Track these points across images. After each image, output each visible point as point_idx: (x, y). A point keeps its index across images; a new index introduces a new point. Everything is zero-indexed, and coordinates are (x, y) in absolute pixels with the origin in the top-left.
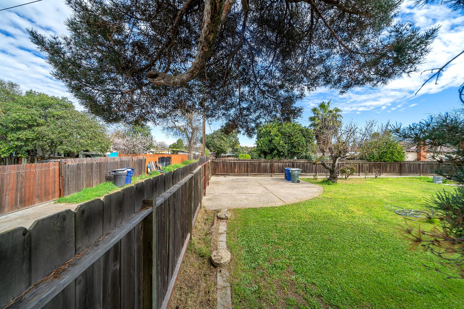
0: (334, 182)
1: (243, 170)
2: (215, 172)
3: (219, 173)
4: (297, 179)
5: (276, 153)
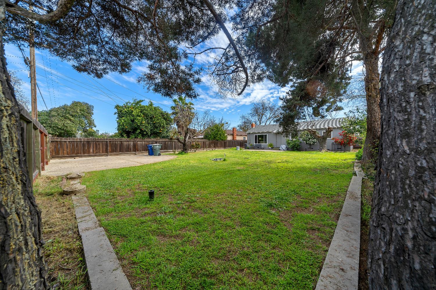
0: (186, 153)
1: (102, 150)
2: (57, 154)
3: (64, 154)
4: (159, 152)
5: (139, 132)
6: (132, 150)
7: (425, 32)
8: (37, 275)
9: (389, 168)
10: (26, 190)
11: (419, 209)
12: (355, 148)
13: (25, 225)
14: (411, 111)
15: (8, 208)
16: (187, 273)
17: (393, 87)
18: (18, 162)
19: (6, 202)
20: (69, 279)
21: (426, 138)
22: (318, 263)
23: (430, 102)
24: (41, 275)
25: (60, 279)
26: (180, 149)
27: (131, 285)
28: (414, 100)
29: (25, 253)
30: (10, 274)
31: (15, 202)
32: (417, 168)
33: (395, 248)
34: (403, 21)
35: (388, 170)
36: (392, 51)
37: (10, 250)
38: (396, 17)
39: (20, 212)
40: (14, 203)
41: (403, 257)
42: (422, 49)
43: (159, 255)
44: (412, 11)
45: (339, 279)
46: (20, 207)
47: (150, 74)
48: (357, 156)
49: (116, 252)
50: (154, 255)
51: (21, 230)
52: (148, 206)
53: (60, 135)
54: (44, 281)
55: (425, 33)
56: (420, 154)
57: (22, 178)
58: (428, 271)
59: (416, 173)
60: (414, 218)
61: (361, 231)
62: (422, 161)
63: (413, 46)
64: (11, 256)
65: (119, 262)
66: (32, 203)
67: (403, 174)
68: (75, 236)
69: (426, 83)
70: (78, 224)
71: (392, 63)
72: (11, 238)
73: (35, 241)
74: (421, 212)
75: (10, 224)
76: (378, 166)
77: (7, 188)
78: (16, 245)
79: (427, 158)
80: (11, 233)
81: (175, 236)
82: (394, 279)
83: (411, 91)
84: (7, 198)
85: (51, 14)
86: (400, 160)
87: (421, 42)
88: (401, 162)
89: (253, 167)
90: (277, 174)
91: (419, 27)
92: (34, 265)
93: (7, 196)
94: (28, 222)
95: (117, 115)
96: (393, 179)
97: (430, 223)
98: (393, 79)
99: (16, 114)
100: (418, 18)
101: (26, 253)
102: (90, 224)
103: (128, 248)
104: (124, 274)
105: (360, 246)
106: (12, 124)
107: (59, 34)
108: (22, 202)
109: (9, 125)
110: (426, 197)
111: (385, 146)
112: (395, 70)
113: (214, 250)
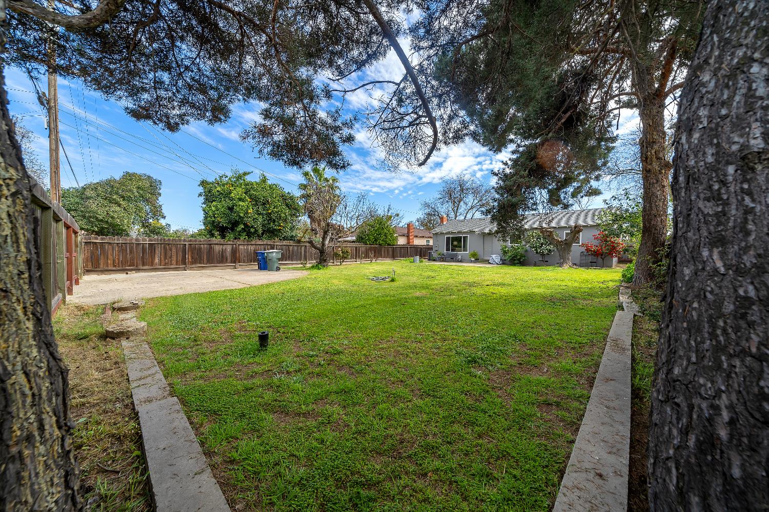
0: (324, 266)
1: (175, 259)
2: (95, 266)
3: (108, 266)
4: (276, 265)
5: (242, 228)
6: (229, 260)
7: (755, 58)
8: (60, 484)
9: (688, 299)
10: (41, 331)
11: (740, 372)
12: (621, 261)
13: (40, 395)
14: (728, 199)
15: (9, 362)
16: (326, 479)
17: (696, 156)
18: (27, 281)
19: (6, 353)
20: (115, 489)
21: (755, 247)
22: (557, 463)
23: (762, 183)
24: (68, 484)
25: (100, 489)
26: (315, 259)
27: (228, 501)
28: (734, 180)
29: (38, 444)
30: (10, 482)
31: (21, 352)
32: (739, 299)
33: (698, 440)
34: (716, 39)
35: (687, 301)
36: (696, 91)
37: (11, 439)
38: (704, 32)
39: (30, 370)
40: (20, 354)
41: (712, 456)
42: (750, 89)
43: (277, 448)
44: (732, 21)
45: (595, 491)
46: (30, 362)
47: (264, 126)
48: (624, 276)
49: (200, 441)
50: (268, 447)
51: (33, 402)
52: (257, 359)
53: (101, 232)
54: (73, 494)
55: (756, 61)
56: (743, 275)
57: (35, 309)
58: (756, 481)
59: (737, 308)
60: (732, 388)
61: (631, 408)
62: (747, 287)
63: (733, 84)
64: (14, 450)
65: (205, 459)
66: (52, 354)
67: (713, 310)
68: (128, 411)
69: (756, 150)
70: (132, 390)
71: (695, 112)
72: (13, 417)
73: (57, 422)
74: (744, 377)
75: (13, 391)
76: (668, 295)
77: (6, 326)
78: (22, 431)
79: (755, 282)
80: (14, 409)
81: (305, 413)
82: (695, 495)
83: (728, 163)
84: (6, 345)
85: (89, 15)
86: (707, 285)
87: (748, 77)
88: (709, 289)
89: (442, 294)
90: (485, 306)
91: (745, 49)
92: (55, 465)
93: (6, 341)
94: (44, 388)
95: (202, 199)
96: (695, 318)
97: (760, 397)
98: (696, 142)
99: (25, 193)
100: (743, 34)
101: (41, 444)
102: (154, 391)
103: (221, 434)
104: (214, 480)
105: (631, 434)
106: (17, 211)
107: (102, 52)
108: (35, 352)
109: (11, 214)
110: (754, 350)
111: (681, 259)
112: (701, 126)
113: (374, 439)
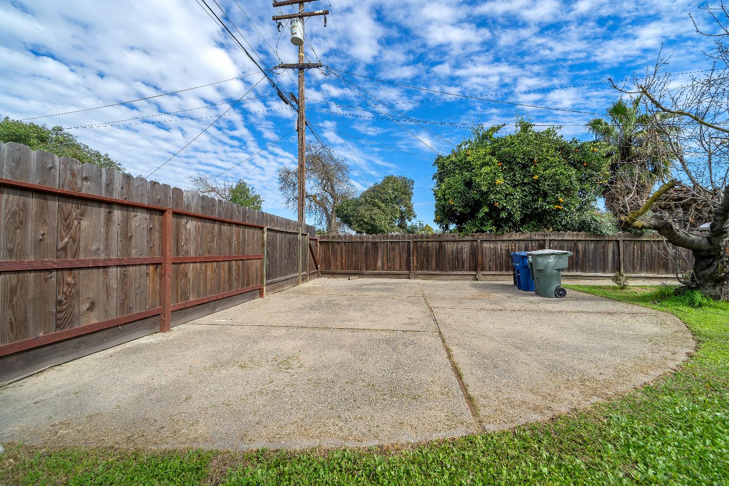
1: (398, 262)
2: (328, 267)
3: (337, 269)
4: (556, 283)
5: (486, 213)
6: (467, 265)
26: (684, 270)
95: (435, 181)
